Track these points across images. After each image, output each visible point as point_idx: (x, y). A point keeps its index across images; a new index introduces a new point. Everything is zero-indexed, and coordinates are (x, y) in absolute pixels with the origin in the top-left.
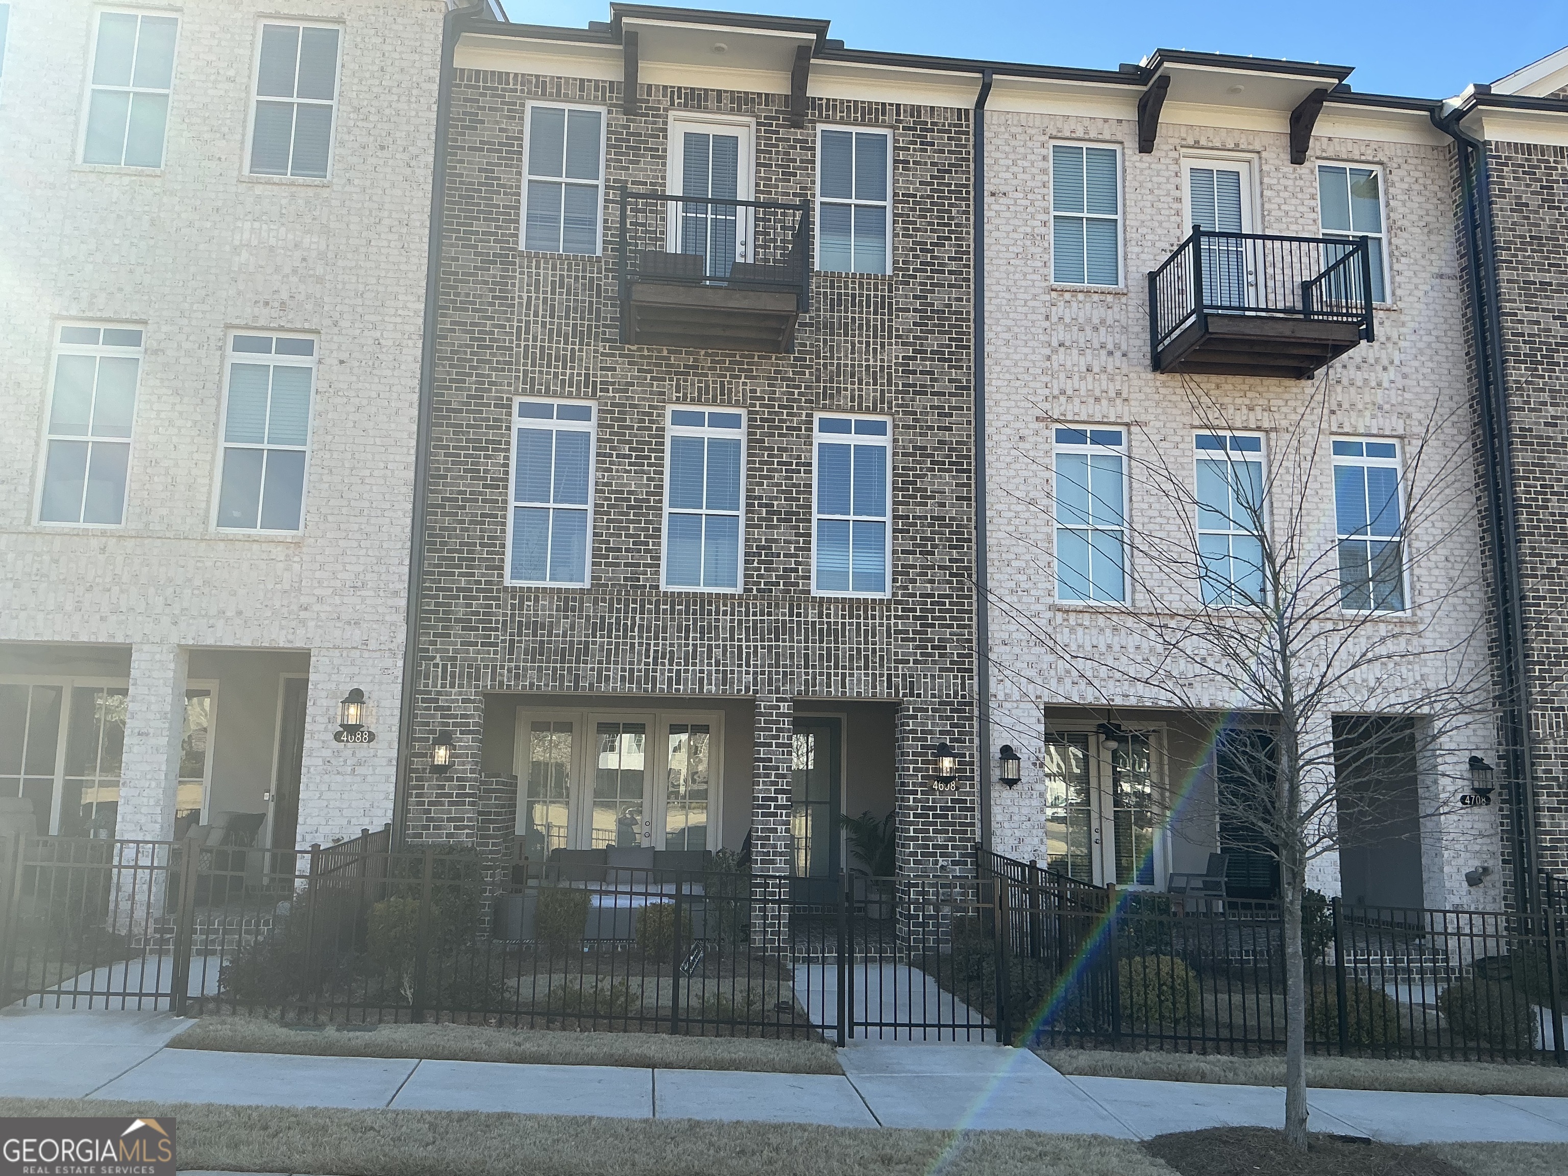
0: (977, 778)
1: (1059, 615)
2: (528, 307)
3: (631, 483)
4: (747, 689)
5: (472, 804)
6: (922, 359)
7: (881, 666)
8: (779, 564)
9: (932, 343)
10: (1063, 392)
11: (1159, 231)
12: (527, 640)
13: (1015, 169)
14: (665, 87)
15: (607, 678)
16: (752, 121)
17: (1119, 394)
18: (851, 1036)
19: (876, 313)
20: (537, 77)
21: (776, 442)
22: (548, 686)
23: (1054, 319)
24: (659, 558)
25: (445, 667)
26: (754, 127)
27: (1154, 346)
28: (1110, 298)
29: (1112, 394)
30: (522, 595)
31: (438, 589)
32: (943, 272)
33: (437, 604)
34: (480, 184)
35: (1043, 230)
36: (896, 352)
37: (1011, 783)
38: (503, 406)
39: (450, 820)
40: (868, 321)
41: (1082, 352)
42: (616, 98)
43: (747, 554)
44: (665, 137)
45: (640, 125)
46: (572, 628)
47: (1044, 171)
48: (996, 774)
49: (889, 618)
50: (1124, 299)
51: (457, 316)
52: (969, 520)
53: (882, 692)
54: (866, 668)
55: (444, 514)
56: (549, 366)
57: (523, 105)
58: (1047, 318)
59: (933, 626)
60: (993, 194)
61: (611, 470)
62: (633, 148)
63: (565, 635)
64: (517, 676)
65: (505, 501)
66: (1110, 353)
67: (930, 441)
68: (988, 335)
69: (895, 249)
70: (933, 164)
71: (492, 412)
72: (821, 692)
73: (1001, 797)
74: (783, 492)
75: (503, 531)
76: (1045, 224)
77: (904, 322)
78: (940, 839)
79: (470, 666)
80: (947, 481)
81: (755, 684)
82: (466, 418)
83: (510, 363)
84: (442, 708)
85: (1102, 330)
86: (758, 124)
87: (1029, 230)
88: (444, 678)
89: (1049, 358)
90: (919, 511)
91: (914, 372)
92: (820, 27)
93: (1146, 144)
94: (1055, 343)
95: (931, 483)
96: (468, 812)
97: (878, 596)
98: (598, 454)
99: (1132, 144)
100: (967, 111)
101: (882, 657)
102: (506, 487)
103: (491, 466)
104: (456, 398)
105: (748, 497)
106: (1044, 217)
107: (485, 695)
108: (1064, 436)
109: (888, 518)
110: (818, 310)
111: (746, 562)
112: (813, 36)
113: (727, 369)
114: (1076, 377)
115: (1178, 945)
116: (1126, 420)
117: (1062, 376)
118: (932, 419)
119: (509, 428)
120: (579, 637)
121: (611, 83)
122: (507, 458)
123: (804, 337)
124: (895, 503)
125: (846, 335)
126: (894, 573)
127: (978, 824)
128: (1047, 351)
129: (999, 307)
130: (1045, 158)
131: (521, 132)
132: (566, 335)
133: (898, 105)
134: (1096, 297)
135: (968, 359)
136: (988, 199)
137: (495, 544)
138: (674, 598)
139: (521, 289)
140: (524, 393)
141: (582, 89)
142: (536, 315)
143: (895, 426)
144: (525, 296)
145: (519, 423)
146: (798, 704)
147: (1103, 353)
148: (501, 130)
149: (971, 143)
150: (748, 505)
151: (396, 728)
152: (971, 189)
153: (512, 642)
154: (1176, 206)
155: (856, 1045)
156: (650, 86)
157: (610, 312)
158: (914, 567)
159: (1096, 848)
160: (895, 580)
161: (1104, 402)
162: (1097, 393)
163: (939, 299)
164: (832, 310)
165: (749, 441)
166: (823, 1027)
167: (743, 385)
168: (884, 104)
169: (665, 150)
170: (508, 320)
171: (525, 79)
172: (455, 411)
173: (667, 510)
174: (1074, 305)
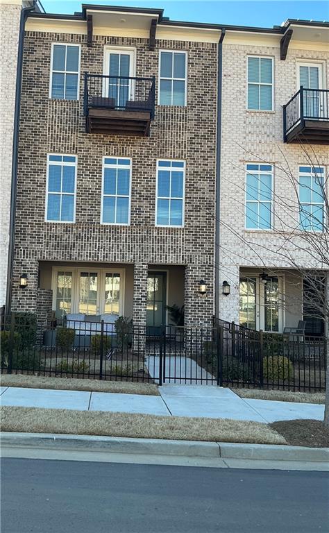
0: (214, 293)
1: (246, 234)
2: (52, 120)
3: (90, 185)
4: (131, 260)
5: (35, 299)
6: (198, 138)
7: (180, 252)
8: (143, 215)
9: (201, 132)
10: (250, 151)
11: (287, 90)
12: (53, 242)
13: (233, 66)
14: (103, 37)
15: (82, 255)
16: (135, 49)
17: (271, 151)
18: (164, 382)
19: (180, 121)
20: (56, 34)
21: (142, 170)
22: (60, 258)
23: (247, 123)
24: (100, 213)
25: (24, 251)
26: (136, 51)
27: (285, 133)
28: (269, 115)
29: (268, 151)
30: (51, 226)
31: (21, 223)
32: (206, 105)
33: (21, 229)
34: (35, 74)
35: (244, 89)
36: (187, 136)
37: (226, 294)
38: (44, 157)
39: (26, 304)
40: (177, 124)
41: (258, 136)
42: (85, 41)
43: (132, 211)
44: (103, 55)
45: (93, 51)
46: (69, 238)
47: (245, 67)
48: (221, 291)
49: (183, 235)
50: (274, 116)
51: (27, 123)
52: (214, 199)
53: (180, 262)
54: (174, 253)
55: (23, 196)
56: (60, 142)
57: (50, 44)
58: (245, 123)
59: (199, 238)
60: (225, 76)
61: (82, 180)
62: (91, 60)
63: (66, 240)
64: (50, 254)
65: (45, 192)
66: (268, 136)
67: (200, 169)
68: (222, 129)
69: (188, 96)
70: (203, 64)
71: (39, 159)
72: (158, 261)
73: (222, 299)
74: (145, 189)
75: (44, 203)
76: (245, 87)
77: (191, 124)
78: (200, 314)
79: (33, 251)
80: (205, 185)
81: (134, 258)
82: (30, 161)
83: (46, 141)
84: (24, 265)
85: (266, 127)
86: (138, 50)
87: (238, 89)
88: (24, 255)
89: (245, 138)
90: (195, 195)
91: (194, 143)
92: (160, 12)
93: (283, 57)
94: (247, 132)
95: (200, 185)
96: (33, 302)
97: (179, 227)
98: (78, 175)
99: (278, 57)
100: (216, 44)
101: (180, 249)
102: (45, 186)
103: (39, 179)
104: (27, 154)
105: (132, 191)
106: (245, 84)
107: (39, 261)
108: (250, 167)
109: (183, 198)
110: (159, 120)
111: (132, 214)
112: (158, 15)
113: (125, 143)
114: (255, 145)
115: (286, 352)
116: (273, 161)
117: (250, 145)
118: (201, 161)
119: (46, 165)
120: (71, 241)
121: (83, 35)
122: (45, 176)
123: (153, 131)
124: (186, 193)
125: (169, 129)
126: (186, 218)
127: (214, 309)
128: (244, 135)
129: (227, 118)
130: (245, 62)
131: (50, 54)
132: (66, 130)
133: (190, 42)
134: (263, 115)
135: (214, 138)
136: (223, 78)
137: (41, 207)
138: (105, 227)
139: (50, 113)
140: (51, 152)
141: (72, 38)
142: (55, 123)
143: (187, 164)
144: (51, 116)
145: (49, 163)
146: (150, 266)
147: (266, 135)
148: (43, 54)
149: (217, 56)
150: (132, 193)
151: (6, 272)
152: (217, 74)
153: (48, 242)
154: (294, 80)
155: (166, 385)
156: (97, 36)
157: (82, 121)
158: (193, 216)
159: (258, 318)
160: (185, 221)
161: (265, 154)
162: (263, 151)
163: (204, 115)
164: (164, 120)
165: (133, 170)
166: (154, 379)
167: (130, 149)
168: (184, 42)
169: (102, 60)
170: (45, 124)
171: (51, 35)
172: (26, 158)
173: (103, 195)
174: (255, 117)
